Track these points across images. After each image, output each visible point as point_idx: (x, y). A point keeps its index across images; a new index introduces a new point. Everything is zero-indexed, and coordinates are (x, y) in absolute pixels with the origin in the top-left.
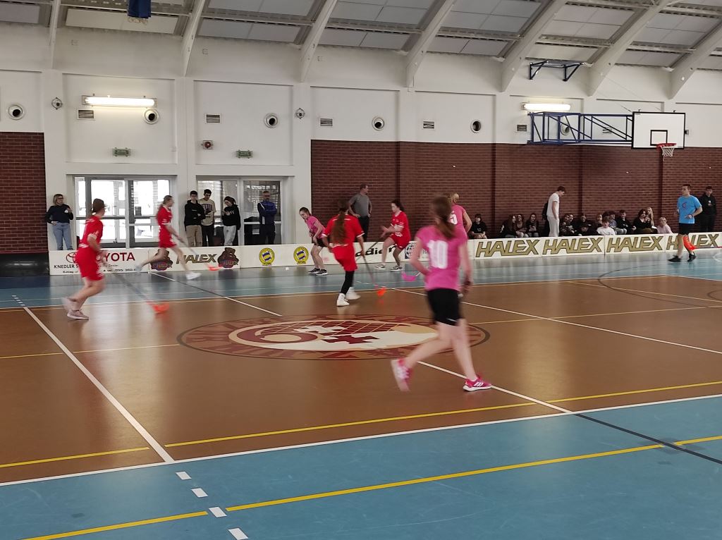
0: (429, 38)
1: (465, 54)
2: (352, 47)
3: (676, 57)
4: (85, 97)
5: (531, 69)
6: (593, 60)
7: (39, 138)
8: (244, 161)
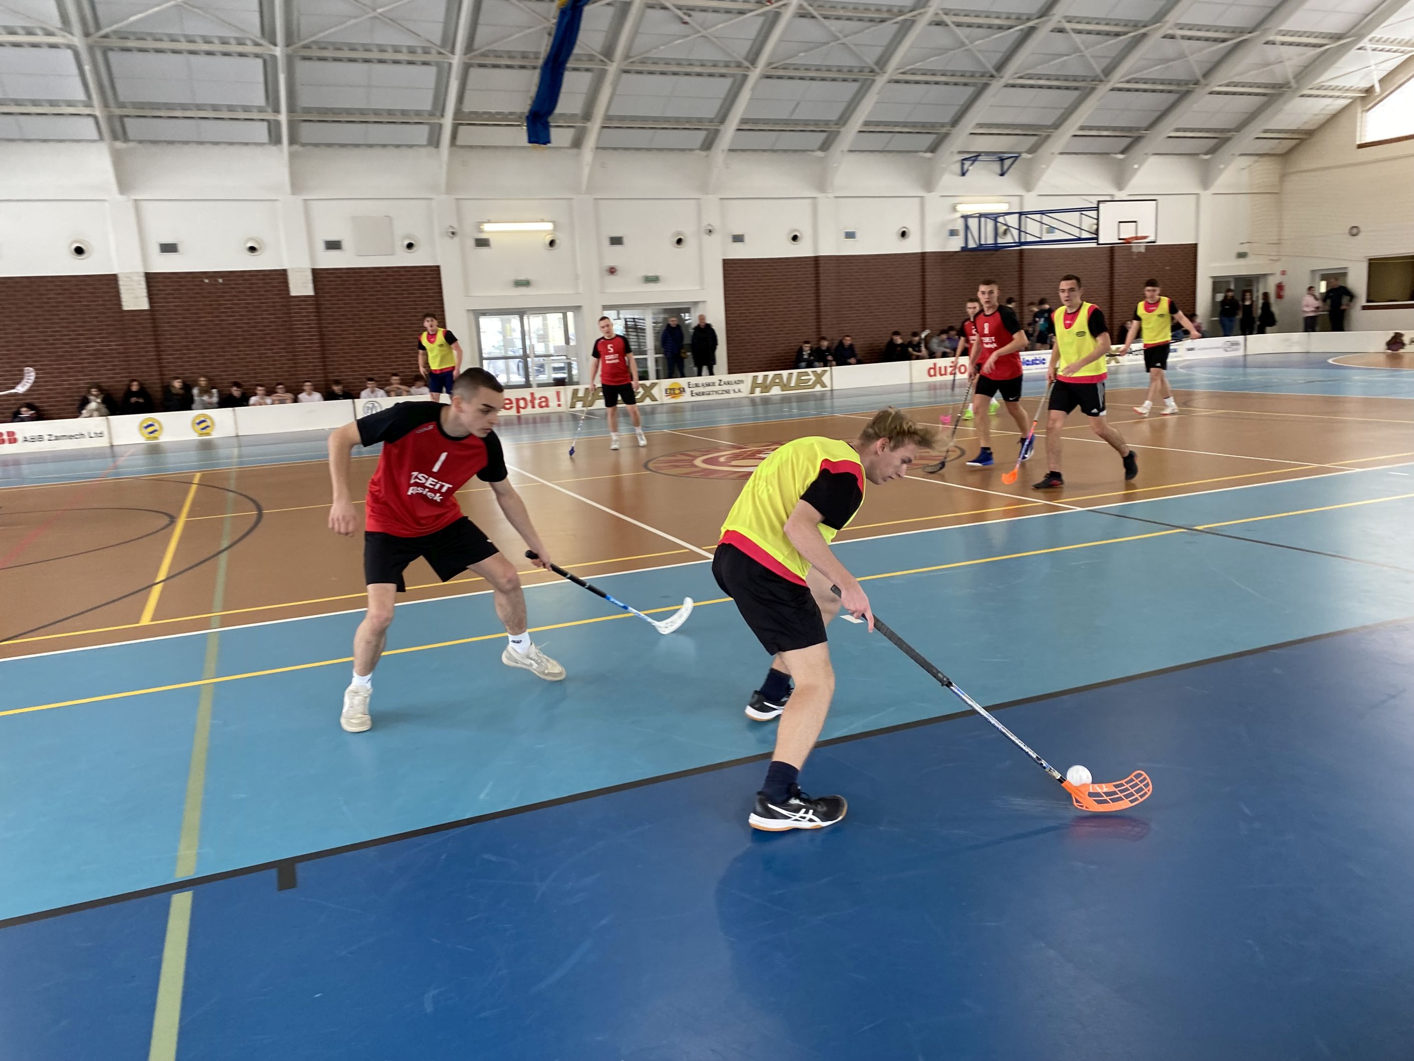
0: (850, 135)
1: (888, 152)
2: (764, 151)
3: (1127, 141)
4: (479, 223)
5: (963, 164)
6: (1032, 150)
7: (435, 271)
8: (652, 287)
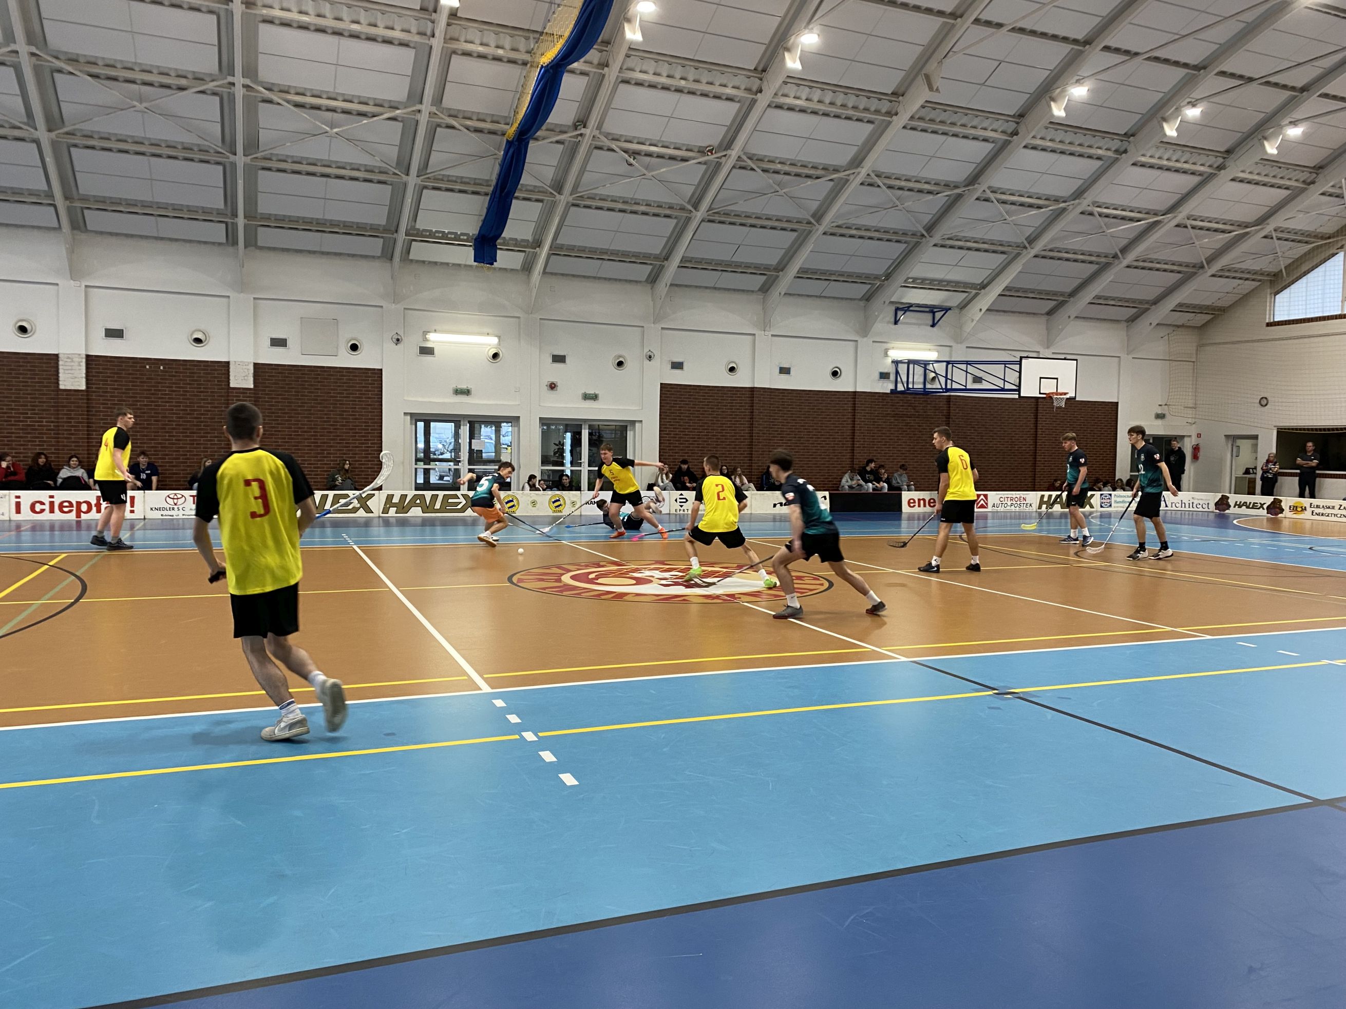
0: (787, 279)
1: (825, 297)
2: (706, 288)
3: (1052, 304)
4: (425, 333)
5: (896, 313)
6: (963, 306)
7: (378, 374)
8: (590, 404)
